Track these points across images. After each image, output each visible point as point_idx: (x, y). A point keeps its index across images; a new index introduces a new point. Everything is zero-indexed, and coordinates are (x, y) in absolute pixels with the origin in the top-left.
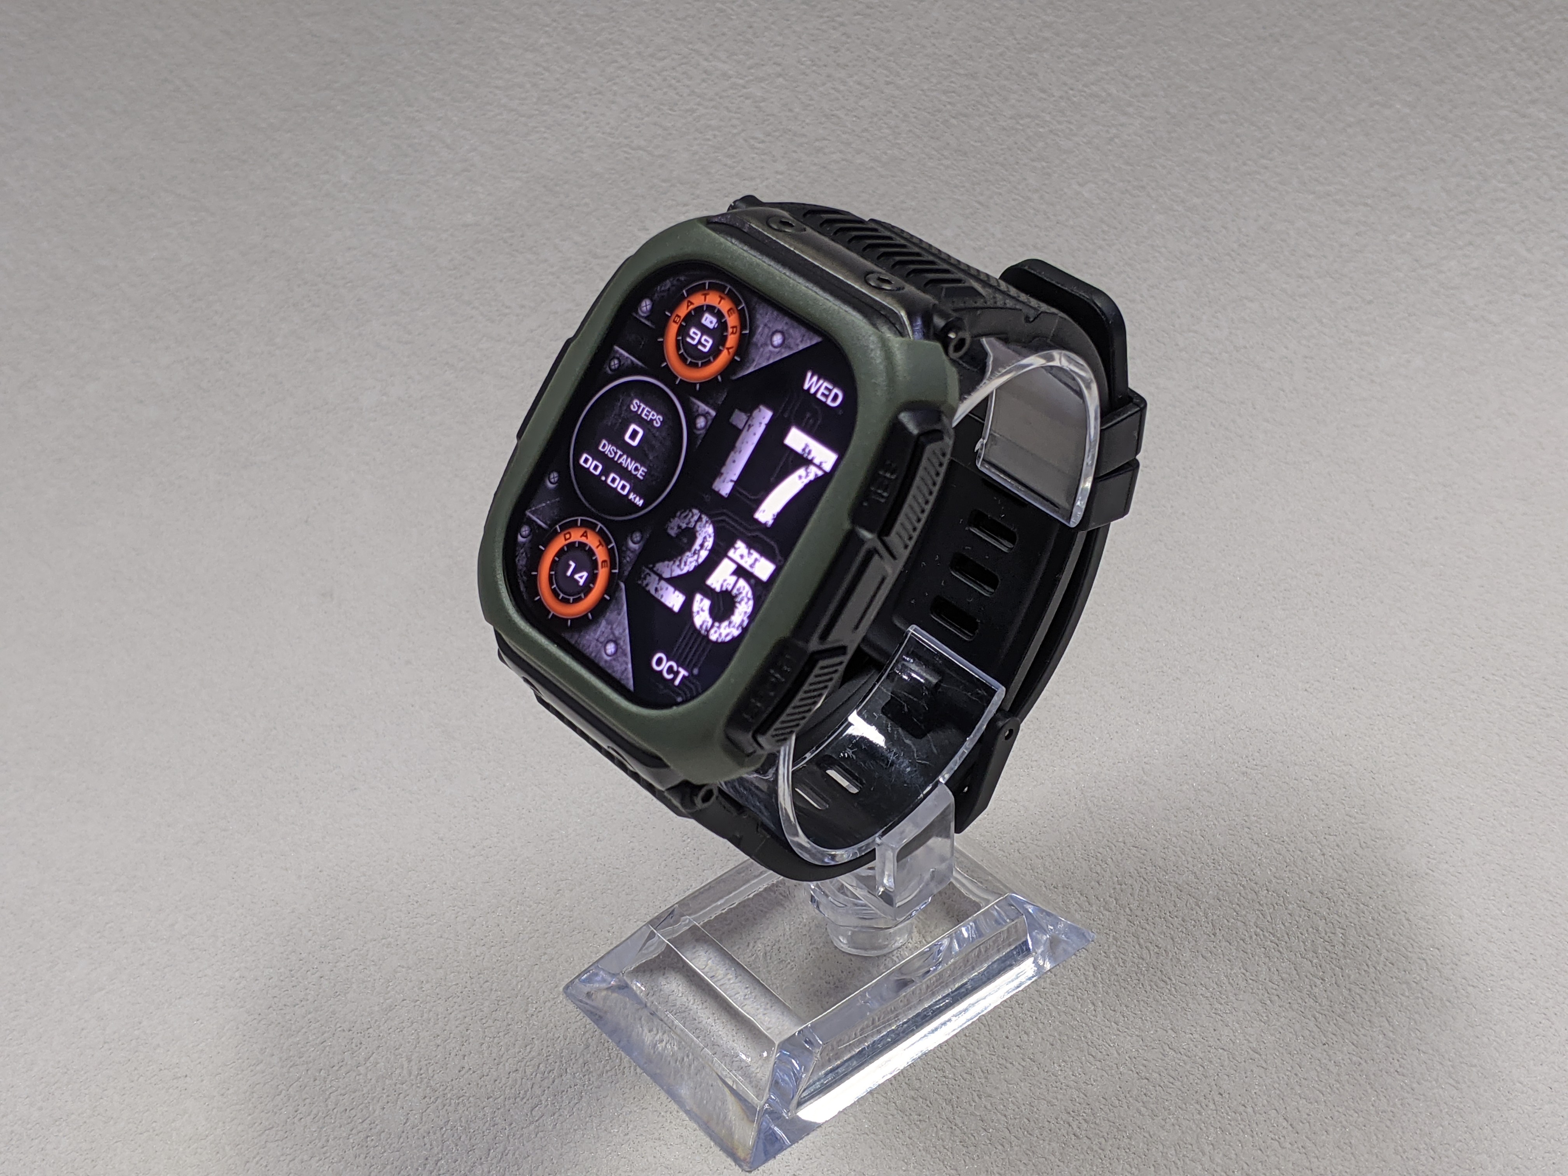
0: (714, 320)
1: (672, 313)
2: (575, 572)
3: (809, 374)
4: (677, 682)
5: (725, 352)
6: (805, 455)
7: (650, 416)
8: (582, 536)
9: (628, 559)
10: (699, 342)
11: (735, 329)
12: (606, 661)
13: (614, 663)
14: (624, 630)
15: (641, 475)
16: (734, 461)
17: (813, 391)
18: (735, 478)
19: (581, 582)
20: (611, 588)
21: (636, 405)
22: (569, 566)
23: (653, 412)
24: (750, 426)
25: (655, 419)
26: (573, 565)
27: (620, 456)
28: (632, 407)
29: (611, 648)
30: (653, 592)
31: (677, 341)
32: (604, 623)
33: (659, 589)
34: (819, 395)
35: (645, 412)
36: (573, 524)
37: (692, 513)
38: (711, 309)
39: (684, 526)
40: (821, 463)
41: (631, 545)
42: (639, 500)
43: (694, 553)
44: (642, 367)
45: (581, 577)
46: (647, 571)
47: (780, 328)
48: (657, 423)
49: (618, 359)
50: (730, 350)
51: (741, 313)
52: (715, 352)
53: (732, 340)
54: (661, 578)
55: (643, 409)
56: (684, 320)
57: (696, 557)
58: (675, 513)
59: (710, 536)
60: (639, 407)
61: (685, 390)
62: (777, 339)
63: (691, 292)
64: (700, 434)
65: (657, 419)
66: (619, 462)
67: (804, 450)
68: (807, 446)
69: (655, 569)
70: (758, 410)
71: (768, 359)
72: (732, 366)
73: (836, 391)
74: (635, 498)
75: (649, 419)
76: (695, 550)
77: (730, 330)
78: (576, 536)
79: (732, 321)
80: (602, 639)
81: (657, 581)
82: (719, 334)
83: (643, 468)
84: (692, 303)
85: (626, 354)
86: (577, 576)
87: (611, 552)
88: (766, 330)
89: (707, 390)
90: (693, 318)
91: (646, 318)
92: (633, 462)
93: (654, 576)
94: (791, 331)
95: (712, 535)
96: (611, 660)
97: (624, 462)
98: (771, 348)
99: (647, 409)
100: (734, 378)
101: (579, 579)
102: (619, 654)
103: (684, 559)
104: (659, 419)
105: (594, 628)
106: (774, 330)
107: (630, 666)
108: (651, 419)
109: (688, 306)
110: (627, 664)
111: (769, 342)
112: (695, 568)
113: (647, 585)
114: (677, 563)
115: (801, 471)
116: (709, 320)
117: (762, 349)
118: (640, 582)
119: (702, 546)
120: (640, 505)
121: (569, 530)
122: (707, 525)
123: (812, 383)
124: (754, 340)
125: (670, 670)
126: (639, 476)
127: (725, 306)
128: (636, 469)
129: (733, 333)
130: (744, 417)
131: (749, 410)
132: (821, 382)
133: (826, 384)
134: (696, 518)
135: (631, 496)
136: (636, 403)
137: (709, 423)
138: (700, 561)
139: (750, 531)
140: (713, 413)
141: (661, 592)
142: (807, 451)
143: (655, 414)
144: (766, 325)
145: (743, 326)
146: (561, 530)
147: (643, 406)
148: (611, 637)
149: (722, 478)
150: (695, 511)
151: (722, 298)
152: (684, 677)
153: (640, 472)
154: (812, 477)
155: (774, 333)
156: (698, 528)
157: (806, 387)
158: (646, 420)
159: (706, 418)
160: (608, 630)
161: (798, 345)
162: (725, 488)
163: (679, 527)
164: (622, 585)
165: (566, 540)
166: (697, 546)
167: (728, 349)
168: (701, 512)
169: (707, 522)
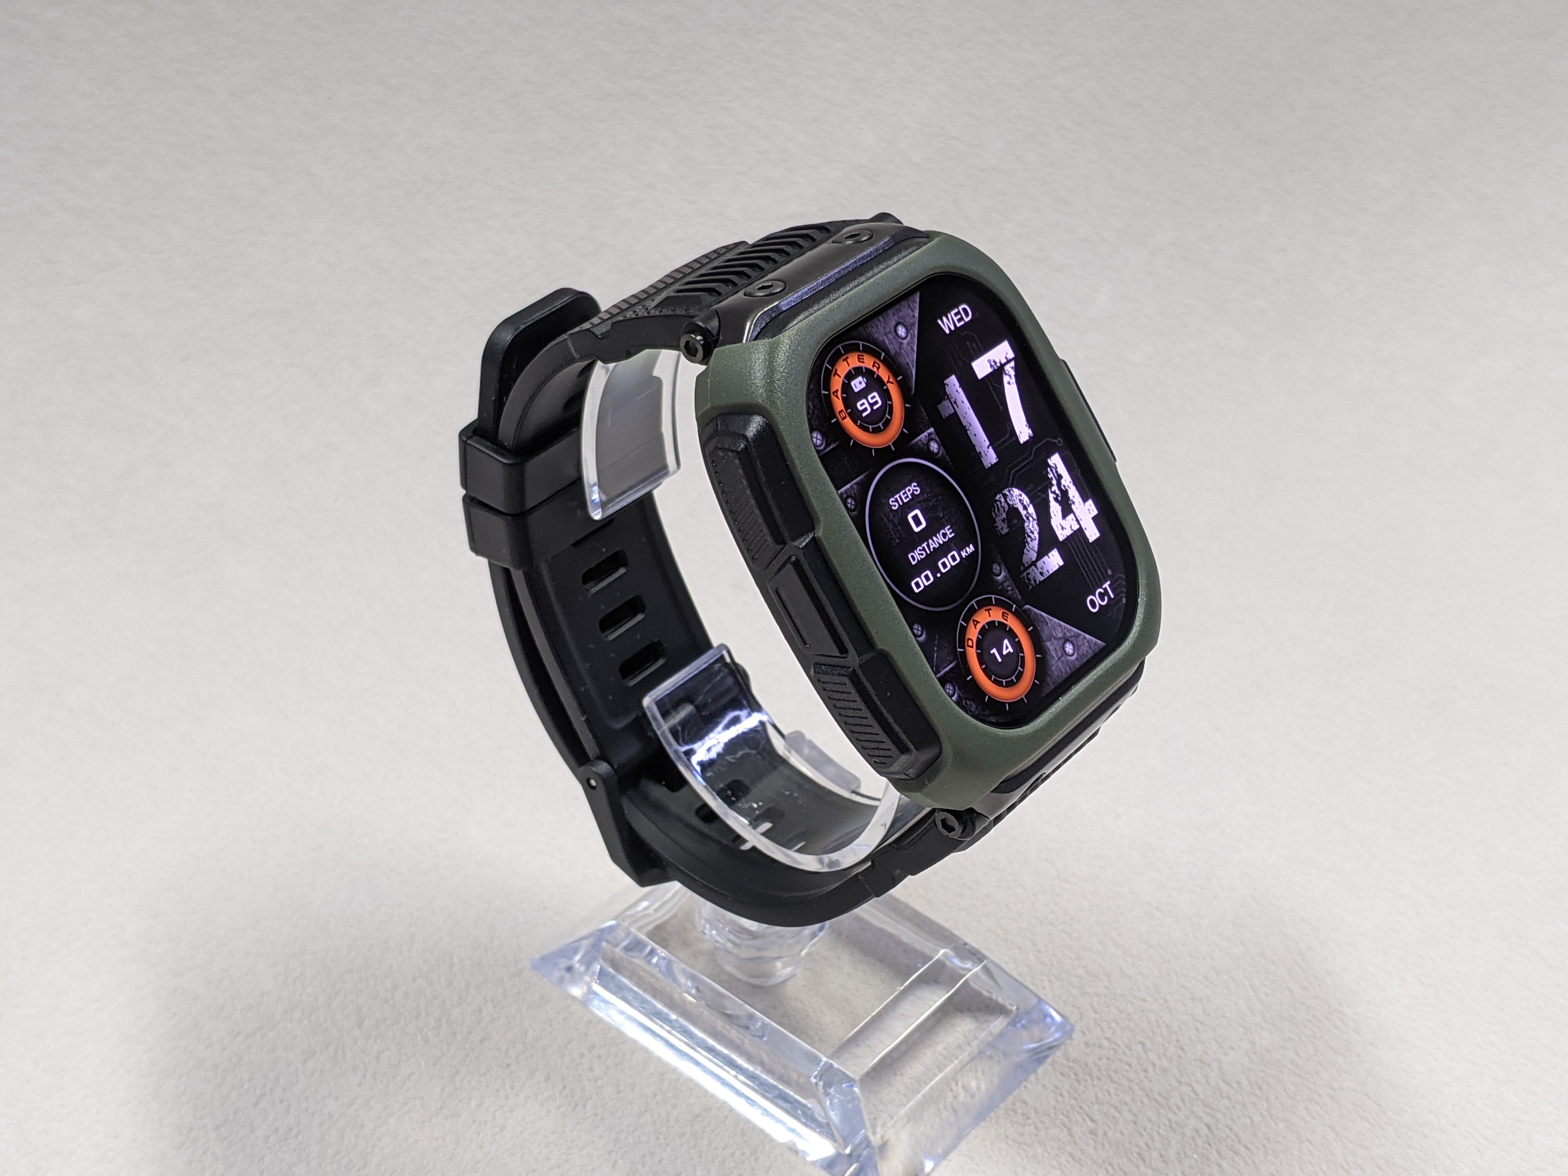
0: (860, 379)
1: (835, 417)
2: (1000, 652)
3: (939, 322)
4: (1112, 596)
5: (889, 385)
6: (996, 368)
7: (909, 494)
8: (975, 626)
9: (1009, 588)
10: (871, 405)
11: (876, 365)
12: (1077, 659)
13: (1081, 652)
14: (1060, 626)
15: (951, 533)
16: (975, 435)
17: (953, 328)
18: (988, 443)
19: (1010, 649)
20: (1026, 620)
21: (894, 503)
22: (994, 654)
23: (907, 489)
24: (955, 402)
25: (913, 490)
26: (994, 651)
27: (928, 546)
28: (894, 508)
29: (1069, 648)
30: (1042, 578)
31: (861, 427)
32: (1048, 644)
33: (1041, 571)
34: (958, 325)
35: (903, 497)
36: (964, 630)
37: (997, 500)
38: (850, 376)
39: (1004, 515)
40: (1006, 358)
41: (1000, 578)
42: (969, 548)
43: (1028, 518)
44: (865, 477)
45: (1007, 648)
46: (1025, 574)
47: (894, 323)
48: (917, 490)
49: (848, 497)
50: (890, 380)
51: (867, 350)
52: (886, 395)
53: (884, 373)
54: (1034, 563)
55: (900, 497)
56: (846, 408)
57: (1031, 519)
58: (992, 516)
59: (1021, 495)
60: (896, 501)
61: (903, 444)
62: (901, 331)
63: (827, 386)
64: (942, 454)
65: (913, 489)
66: (932, 550)
67: (991, 366)
68: (989, 361)
69: (1026, 565)
70: (946, 386)
71: (913, 350)
72: (903, 386)
73: (961, 308)
74: (966, 552)
75: (910, 497)
76: (1025, 516)
77: (875, 369)
78: (973, 633)
79: (868, 362)
80: (1060, 653)
81: (1035, 569)
82: (875, 383)
83: (946, 529)
84: (837, 391)
85: (848, 486)
86: (1005, 652)
87: (999, 604)
88: (890, 336)
89: (912, 425)
90: (850, 398)
91: (827, 445)
92: (938, 535)
93: (1030, 570)
94: (901, 314)
95: (1021, 493)
96: (1078, 654)
97: (934, 545)
98: (905, 342)
99: (901, 493)
100: (913, 392)
101: (1008, 651)
102: (1075, 642)
103: (1028, 531)
104: (914, 486)
105: (1049, 657)
106: (893, 328)
107: (1087, 636)
108: (911, 495)
109: (837, 396)
110: (1085, 638)
111: (900, 340)
112: (1038, 524)
113: (1035, 581)
114: (1029, 539)
115: (1006, 379)
116: (858, 384)
117: (902, 351)
118: (1031, 587)
119: (1025, 508)
120: (973, 550)
121: (967, 638)
122: (1012, 492)
123: (948, 323)
124: (892, 352)
125: (1102, 596)
126: (950, 536)
127: (853, 361)
128: (944, 535)
129: (878, 368)
130: (946, 403)
131: (942, 394)
132: (949, 315)
133: (953, 313)
134: (1003, 500)
135: (964, 554)
136: (892, 501)
137: (937, 439)
138: (1035, 516)
139: (1030, 455)
140: (932, 430)
141: (1045, 571)
142: (993, 364)
143: (909, 488)
144: (886, 334)
145: (876, 355)
146: (964, 648)
147: (897, 496)
148: (1061, 642)
149: (983, 454)
150: (997, 497)
151: (846, 359)
152: (1109, 585)
153: (948, 533)
154: (1012, 373)
155: (896, 331)
156: (1011, 503)
157: (947, 331)
158: (910, 499)
159: (932, 439)
160: (1056, 642)
161: (914, 316)
162: (990, 457)
163: (1003, 521)
164: (1027, 606)
165: (972, 647)
166: (1023, 513)
167: (888, 382)
168: (1000, 492)
169: (1009, 491)
